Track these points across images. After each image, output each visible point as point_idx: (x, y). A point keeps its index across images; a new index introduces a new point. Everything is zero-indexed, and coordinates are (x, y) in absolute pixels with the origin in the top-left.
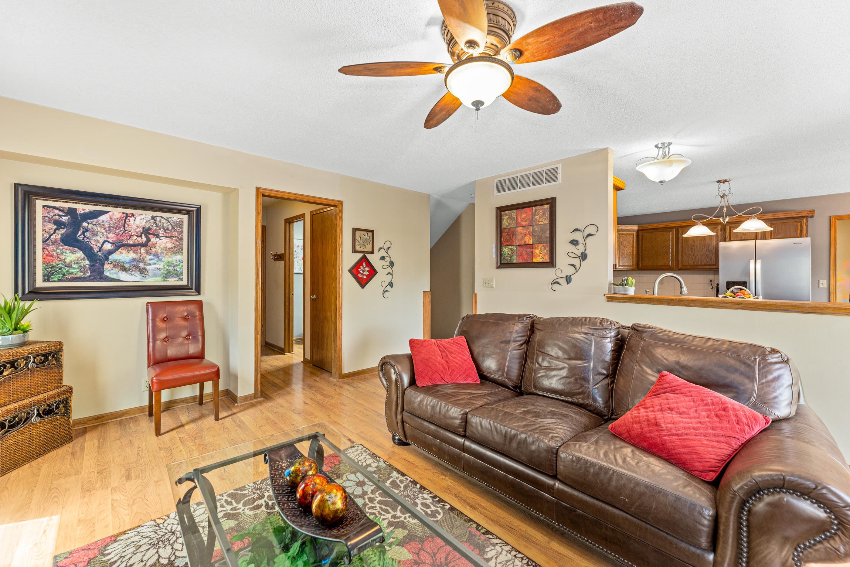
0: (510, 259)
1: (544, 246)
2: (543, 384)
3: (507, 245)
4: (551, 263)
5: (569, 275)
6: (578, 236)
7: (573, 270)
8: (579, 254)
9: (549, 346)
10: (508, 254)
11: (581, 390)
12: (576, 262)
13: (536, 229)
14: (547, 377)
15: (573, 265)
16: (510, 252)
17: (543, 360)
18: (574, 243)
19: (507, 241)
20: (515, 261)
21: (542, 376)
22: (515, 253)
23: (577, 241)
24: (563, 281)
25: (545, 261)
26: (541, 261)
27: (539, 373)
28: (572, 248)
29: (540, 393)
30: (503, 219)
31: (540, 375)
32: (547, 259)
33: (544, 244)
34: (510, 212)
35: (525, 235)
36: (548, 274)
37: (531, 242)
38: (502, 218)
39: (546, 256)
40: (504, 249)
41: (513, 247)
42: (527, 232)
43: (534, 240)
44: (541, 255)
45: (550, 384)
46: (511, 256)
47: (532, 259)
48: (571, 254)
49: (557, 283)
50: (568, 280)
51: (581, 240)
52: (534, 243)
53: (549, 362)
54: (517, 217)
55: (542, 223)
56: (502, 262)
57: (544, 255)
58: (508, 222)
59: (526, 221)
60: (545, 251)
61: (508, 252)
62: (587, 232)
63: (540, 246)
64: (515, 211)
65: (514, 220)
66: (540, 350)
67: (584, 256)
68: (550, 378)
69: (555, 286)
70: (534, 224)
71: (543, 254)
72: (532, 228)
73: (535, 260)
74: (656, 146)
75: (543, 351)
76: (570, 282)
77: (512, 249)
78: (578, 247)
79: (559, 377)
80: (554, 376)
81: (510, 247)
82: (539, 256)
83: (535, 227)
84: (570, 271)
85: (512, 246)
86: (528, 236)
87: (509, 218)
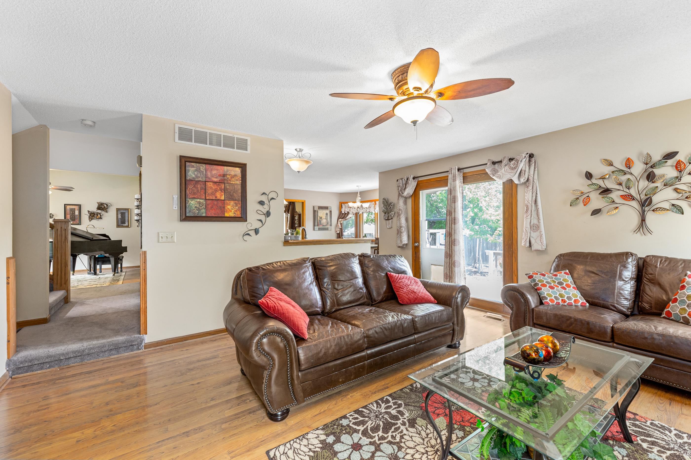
0: (198, 213)
1: (235, 203)
2: (344, 301)
3: (194, 198)
4: (243, 218)
5: (257, 228)
6: (264, 198)
7: (260, 224)
8: (265, 211)
9: (339, 275)
10: (196, 207)
11: (361, 295)
12: (263, 218)
13: (228, 187)
14: (344, 295)
15: (261, 221)
16: (198, 206)
17: (338, 285)
18: (262, 203)
19: (194, 194)
20: (204, 215)
21: (341, 296)
22: (204, 206)
23: (264, 202)
24: (252, 233)
25: (237, 216)
26: (233, 216)
27: (339, 295)
28: (260, 207)
29: (342, 308)
30: (189, 171)
31: (339, 296)
32: (238, 214)
33: (236, 202)
34: (198, 164)
35: (216, 191)
36: (240, 227)
37: (223, 198)
38: (187, 168)
39: (238, 211)
40: (190, 201)
41: (201, 201)
42: (219, 189)
43: (226, 196)
44: (233, 211)
45: (347, 299)
46: (199, 210)
47: (224, 214)
48: (258, 212)
49: (248, 234)
50: (257, 231)
51: (266, 202)
52: (226, 199)
53: (342, 285)
54: (206, 172)
55: (234, 183)
56: (188, 215)
57: (236, 211)
58: (194, 174)
59: (216, 178)
60: (237, 208)
61: (196, 205)
62: (270, 197)
63: (232, 203)
64: (204, 165)
65: (203, 174)
66: (334, 279)
67: (268, 214)
68: (346, 295)
69: (246, 237)
70: (226, 182)
71: (236, 209)
72: (223, 185)
73: (226, 215)
74: (296, 150)
75: (336, 279)
76: (258, 233)
77: (200, 202)
78: (265, 206)
79: (350, 293)
80: (348, 293)
81: (198, 200)
82: (231, 211)
83: (226, 185)
84: (257, 225)
85: (200, 199)
86: (220, 192)
87: (196, 170)
